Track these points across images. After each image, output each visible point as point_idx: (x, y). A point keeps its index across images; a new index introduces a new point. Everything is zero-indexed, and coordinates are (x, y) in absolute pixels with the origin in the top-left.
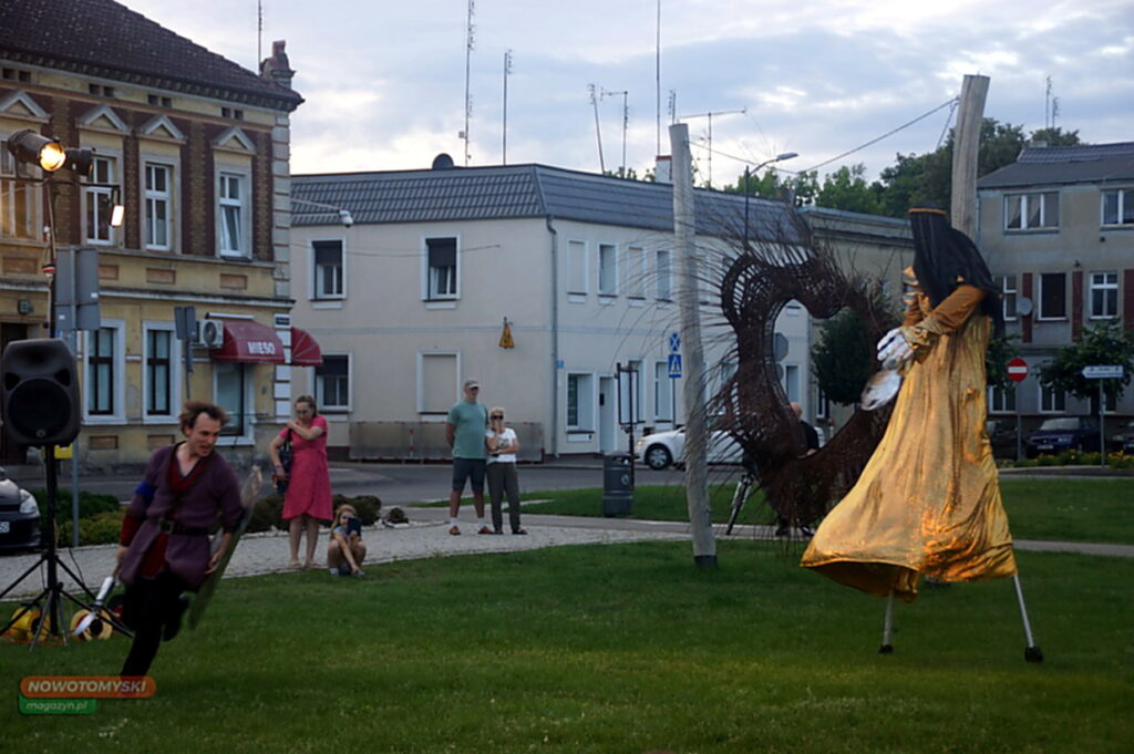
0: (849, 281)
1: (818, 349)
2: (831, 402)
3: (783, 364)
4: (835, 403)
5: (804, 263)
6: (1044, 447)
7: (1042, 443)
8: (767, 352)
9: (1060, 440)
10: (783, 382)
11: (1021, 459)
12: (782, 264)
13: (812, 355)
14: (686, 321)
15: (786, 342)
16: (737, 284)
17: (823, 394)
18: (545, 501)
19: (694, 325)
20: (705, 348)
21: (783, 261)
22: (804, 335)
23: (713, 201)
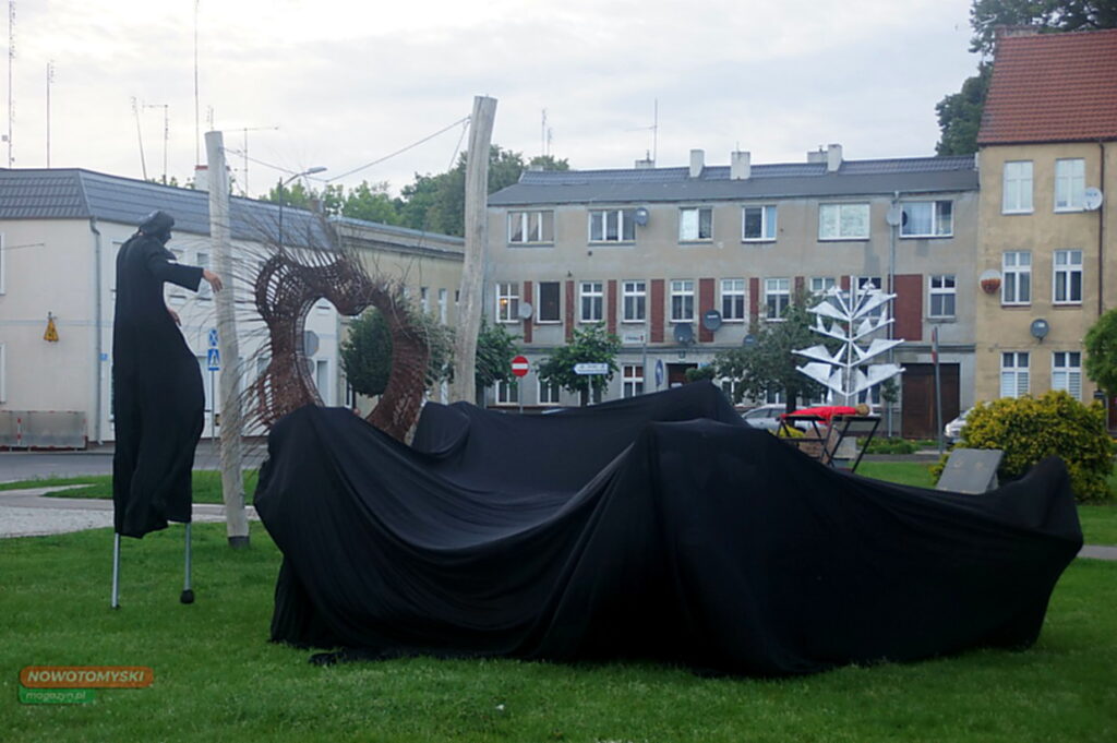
0: (374, 282)
1: (346, 346)
2: (357, 394)
3: (314, 359)
4: (361, 394)
5: (333, 264)
8: (297, 346)
10: (314, 376)
12: (312, 265)
13: (341, 351)
14: (221, 317)
15: (317, 339)
16: (271, 283)
17: (351, 386)
18: (87, 486)
19: (230, 320)
20: (240, 342)
21: (314, 262)
22: (334, 333)
23: (250, 209)
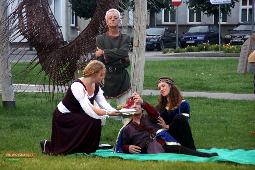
6: (189, 42)
7: (189, 40)
9: (198, 38)
11: (178, 48)
